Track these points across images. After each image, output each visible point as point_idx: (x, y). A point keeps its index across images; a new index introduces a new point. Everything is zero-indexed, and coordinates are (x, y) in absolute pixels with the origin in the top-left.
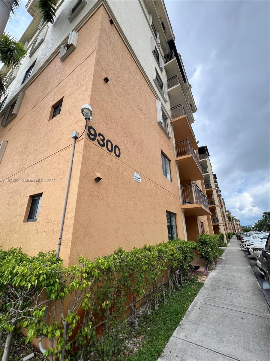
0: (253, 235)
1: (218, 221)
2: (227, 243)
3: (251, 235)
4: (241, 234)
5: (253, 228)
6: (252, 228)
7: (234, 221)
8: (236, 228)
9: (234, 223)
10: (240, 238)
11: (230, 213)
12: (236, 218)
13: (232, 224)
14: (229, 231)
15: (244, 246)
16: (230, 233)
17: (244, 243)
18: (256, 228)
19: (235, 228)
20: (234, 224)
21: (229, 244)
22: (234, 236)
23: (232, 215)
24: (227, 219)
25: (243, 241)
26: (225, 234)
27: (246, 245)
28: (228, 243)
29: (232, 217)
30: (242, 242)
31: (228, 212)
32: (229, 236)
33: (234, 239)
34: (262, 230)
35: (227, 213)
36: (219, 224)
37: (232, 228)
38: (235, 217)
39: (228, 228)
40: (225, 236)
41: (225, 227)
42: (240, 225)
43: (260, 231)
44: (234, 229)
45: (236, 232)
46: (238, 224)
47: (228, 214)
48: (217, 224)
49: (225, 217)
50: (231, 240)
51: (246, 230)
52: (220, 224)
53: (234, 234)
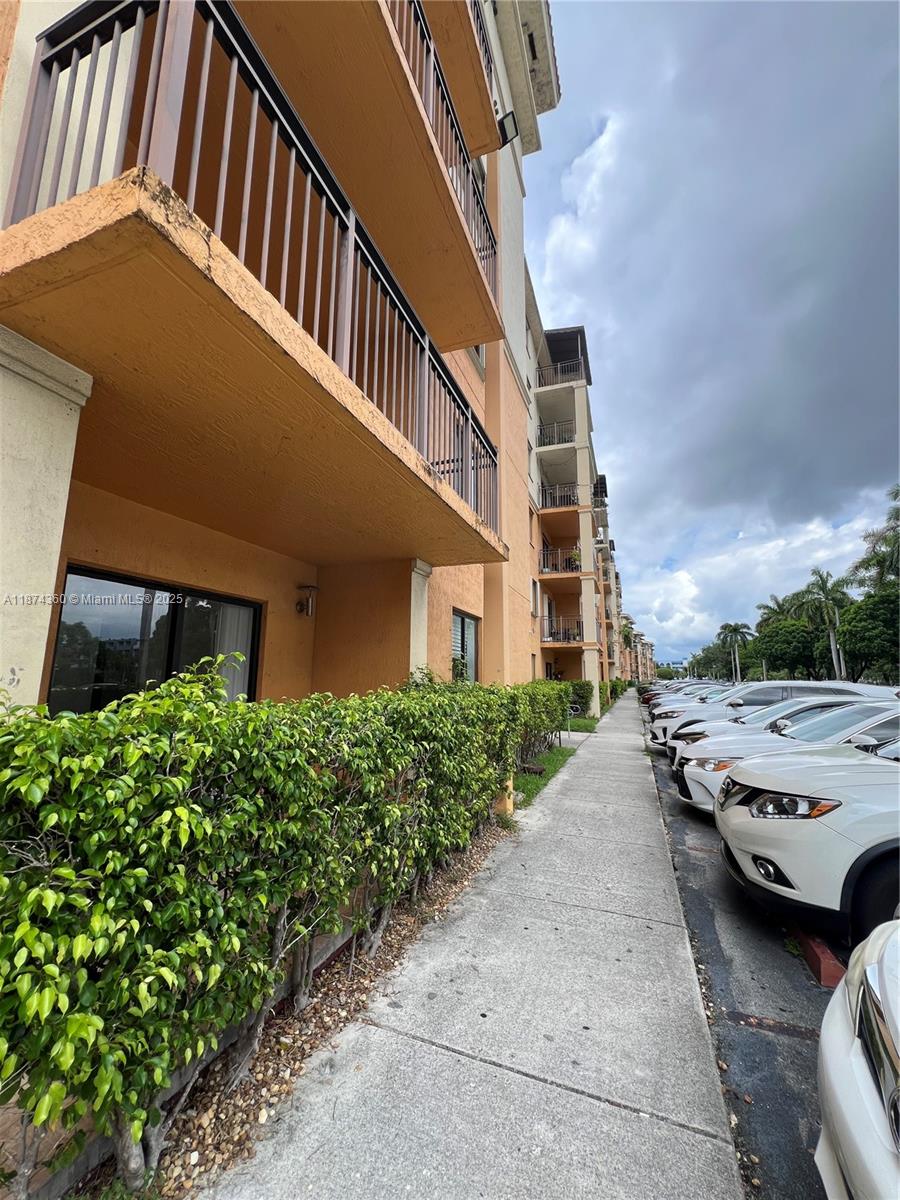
0: (688, 690)
1: (580, 634)
2: (598, 715)
3: (680, 689)
4: (651, 683)
5: (685, 669)
6: (681, 670)
7: (639, 646)
8: (640, 667)
9: (636, 652)
10: (646, 698)
11: (632, 623)
12: (646, 639)
13: (633, 655)
14: (617, 673)
15: (660, 733)
16: (619, 679)
17: (659, 723)
18: (693, 669)
19: (637, 667)
20: (636, 656)
21: (606, 719)
22: (632, 691)
23: (636, 629)
24: (617, 638)
25: (656, 711)
26: (596, 685)
27: (665, 730)
28: (602, 714)
29: (636, 635)
30: (654, 718)
31: (627, 618)
32: (615, 691)
33: (629, 698)
34: (705, 676)
35: (624, 622)
36: (581, 644)
37: (628, 668)
38: (642, 635)
39: (617, 664)
40: (596, 692)
41: (606, 661)
42: (654, 659)
43: (700, 677)
44: (634, 668)
45: (638, 677)
46: (649, 656)
47: (626, 626)
48: (574, 644)
49: (612, 627)
50: (620, 703)
51: (667, 675)
52: (586, 644)
53: (631, 684)
